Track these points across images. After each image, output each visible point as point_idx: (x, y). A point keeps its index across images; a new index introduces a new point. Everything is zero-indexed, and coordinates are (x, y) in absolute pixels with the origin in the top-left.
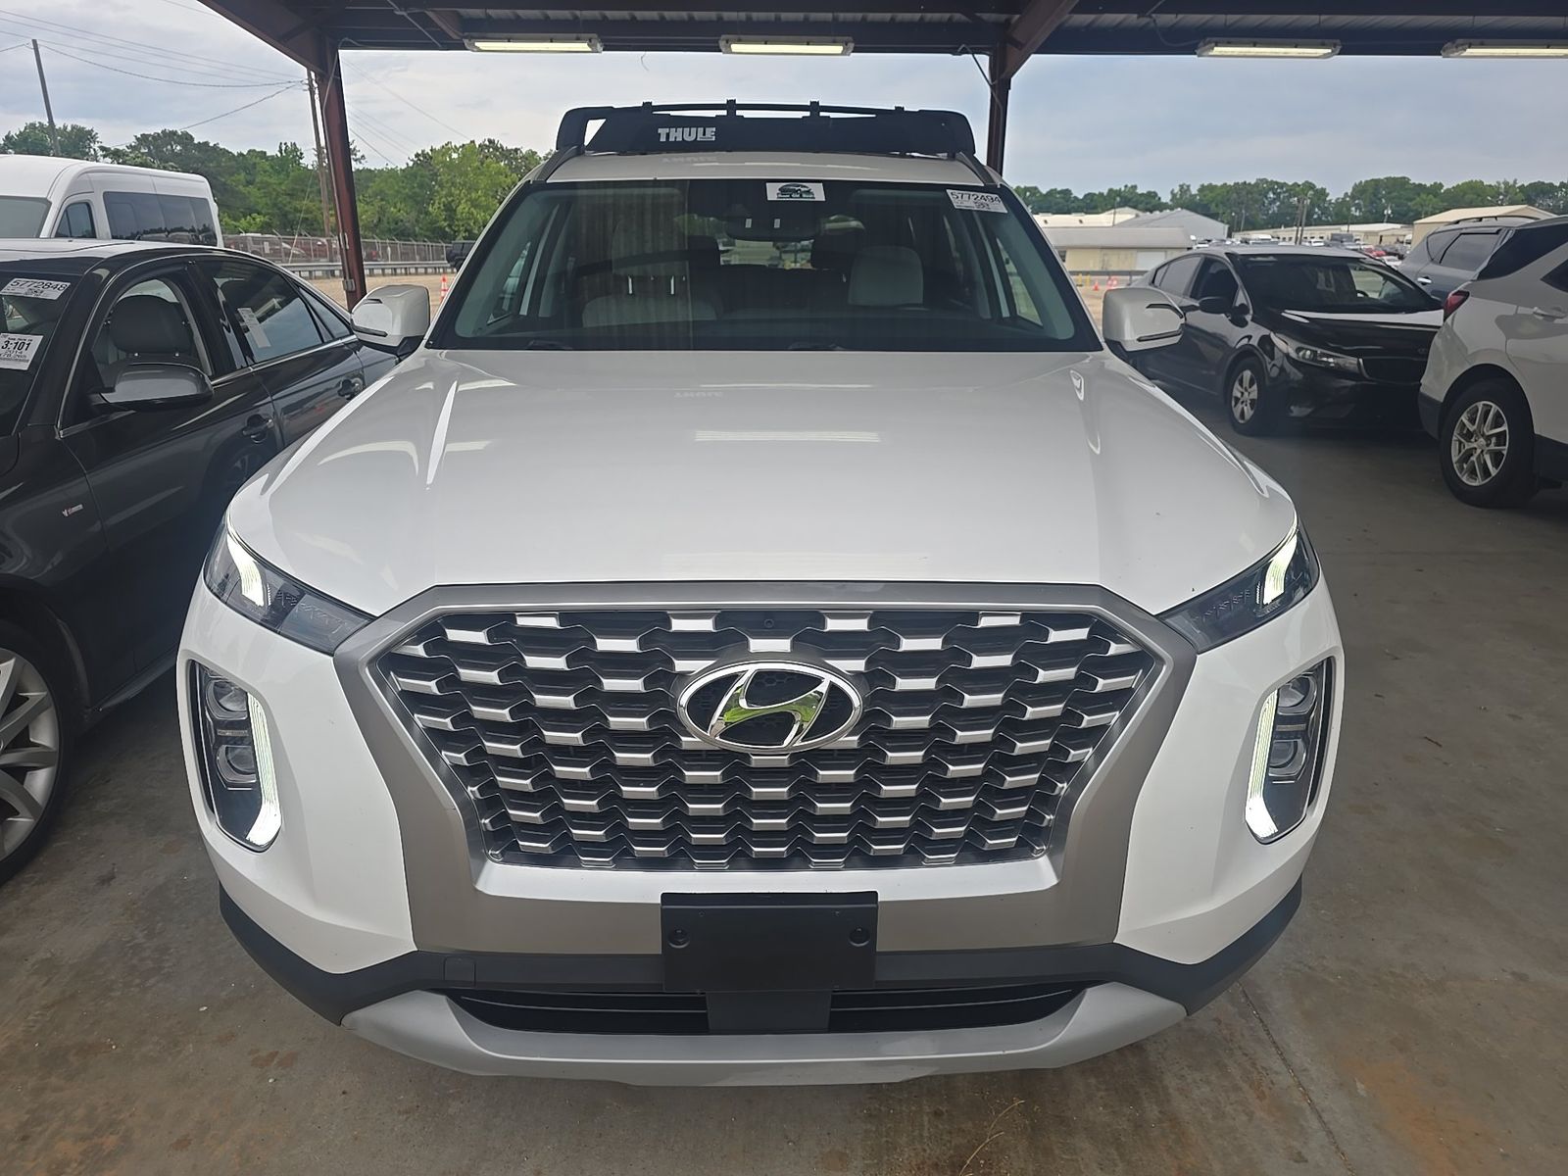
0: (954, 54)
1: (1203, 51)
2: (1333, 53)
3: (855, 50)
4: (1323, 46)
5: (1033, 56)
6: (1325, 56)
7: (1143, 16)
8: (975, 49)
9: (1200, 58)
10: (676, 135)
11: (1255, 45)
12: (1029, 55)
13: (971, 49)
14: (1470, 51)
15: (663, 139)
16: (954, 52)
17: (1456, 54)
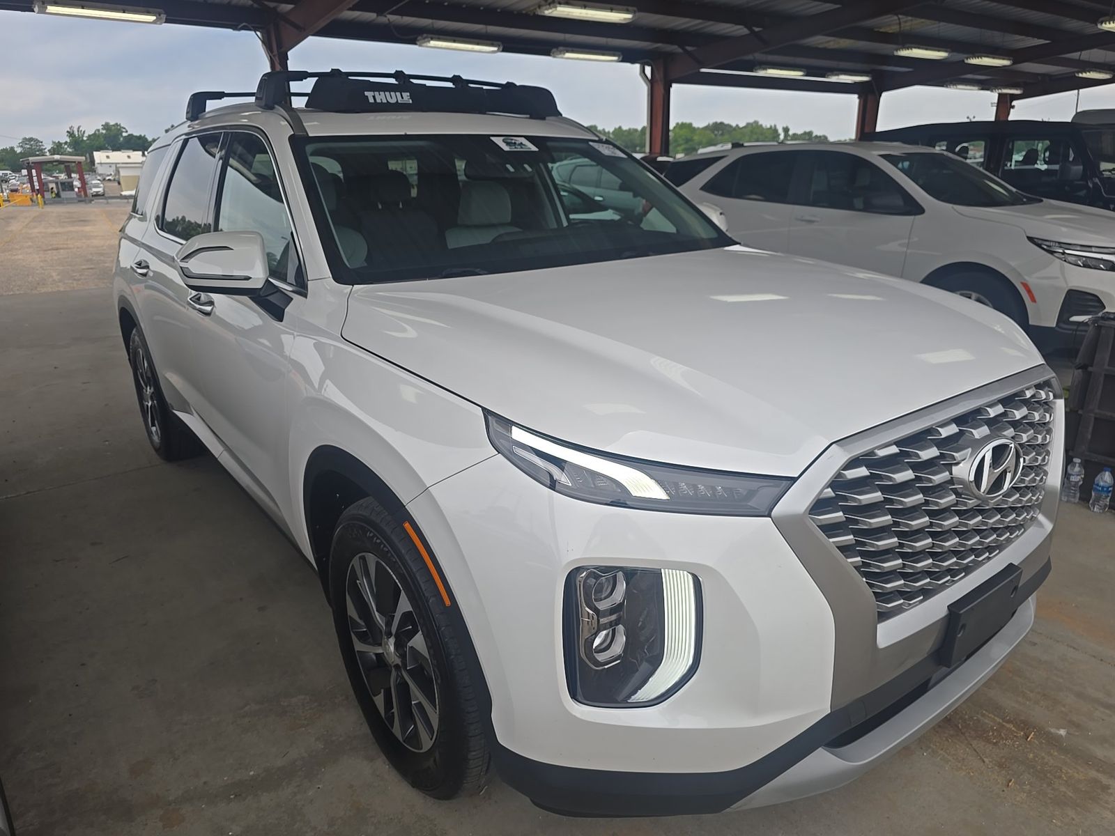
0: (234, 30)
1: (423, 43)
2: (498, 51)
3: (167, 21)
4: (492, 45)
5: (310, 38)
6: (493, 52)
7: (381, 15)
8: (257, 27)
9: (420, 48)
10: (381, 97)
11: (454, 41)
12: (308, 36)
13: (253, 27)
14: (568, 55)
15: (371, 100)
16: (235, 28)
17: (560, 56)
